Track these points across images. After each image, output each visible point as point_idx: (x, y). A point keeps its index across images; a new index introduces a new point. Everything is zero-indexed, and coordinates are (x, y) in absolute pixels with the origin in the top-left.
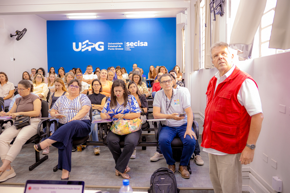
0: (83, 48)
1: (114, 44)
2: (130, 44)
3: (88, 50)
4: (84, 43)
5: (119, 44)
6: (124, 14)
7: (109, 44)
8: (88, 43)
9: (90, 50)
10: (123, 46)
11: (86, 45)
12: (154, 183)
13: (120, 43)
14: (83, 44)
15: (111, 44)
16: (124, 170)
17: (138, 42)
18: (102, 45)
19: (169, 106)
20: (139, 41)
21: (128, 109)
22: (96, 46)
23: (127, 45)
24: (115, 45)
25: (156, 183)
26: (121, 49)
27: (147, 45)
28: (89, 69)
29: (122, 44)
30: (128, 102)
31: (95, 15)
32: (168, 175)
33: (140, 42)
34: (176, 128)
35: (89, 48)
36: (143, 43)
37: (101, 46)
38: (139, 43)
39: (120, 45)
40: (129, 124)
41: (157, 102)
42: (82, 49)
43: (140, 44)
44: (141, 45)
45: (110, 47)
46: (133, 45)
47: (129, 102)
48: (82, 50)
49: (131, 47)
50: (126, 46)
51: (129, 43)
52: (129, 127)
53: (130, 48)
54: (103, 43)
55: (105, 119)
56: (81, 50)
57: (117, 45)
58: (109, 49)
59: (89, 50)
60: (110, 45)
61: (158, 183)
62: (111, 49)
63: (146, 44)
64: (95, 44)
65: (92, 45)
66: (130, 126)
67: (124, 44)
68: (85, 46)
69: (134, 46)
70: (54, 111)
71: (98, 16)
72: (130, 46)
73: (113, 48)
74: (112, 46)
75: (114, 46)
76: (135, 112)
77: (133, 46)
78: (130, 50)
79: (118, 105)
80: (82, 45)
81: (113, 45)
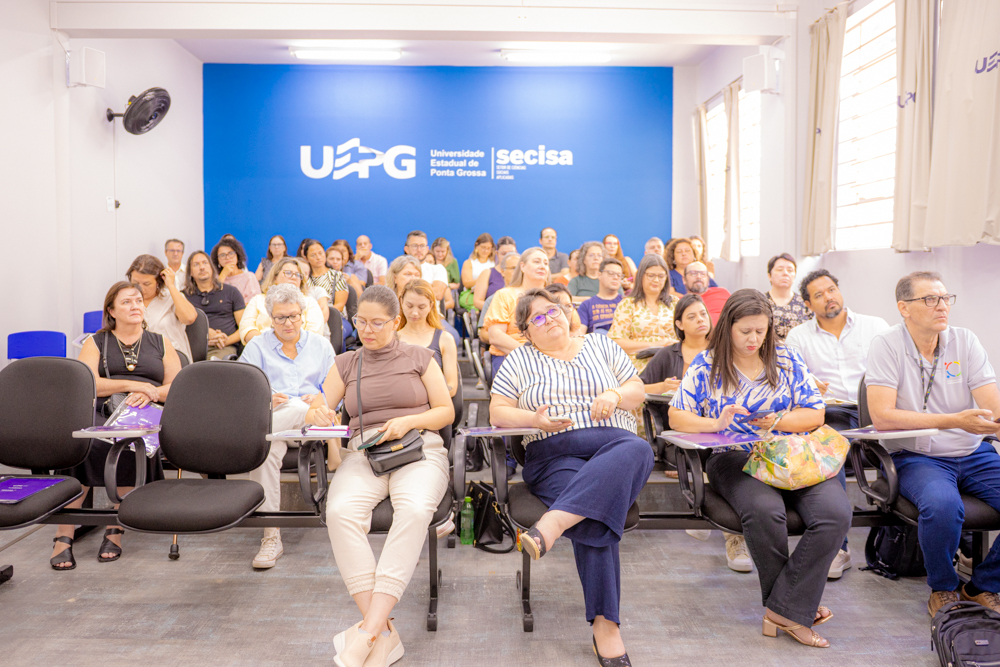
0: (337, 165)
1: (451, 154)
2: (509, 155)
3: (356, 174)
4: (341, 149)
5: (473, 154)
6: (499, 50)
7: (434, 153)
8: (356, 149)
9: (364, 174)
10: (484, 164)
11: (349, 156)
12: (960, 658)
13: (475, 151)
14: (339, 152)
15: (443, 154)
16: (812, 614)
17: (537, 150)
18: (408, 157)
19: (930, 385)
20: (542, 147)
21: (785, 394)
22: (386, 159)
23: (498, 161)
24: (457, 159)
25: (967, 657)
26: (479, 174)
27: (570, 162)
28: (417, 245)
29: (481, 154)
30: (778, 370)
31: (394, 50)
32: (990, 627)
33: (546, 151)
34: (959, 460)
35: (362, 169)
36: (556, 153)
37: (404, 162)
38: (542, 154)
39: (475, 159)
40: (814, 451)
41: (890, 369)
42: (335, 169)
43: (546, 159)
44: (548, 162)
45: (439, 164)
46: (521, 162)
47: (783, 370)
48: (335, 173)
49: (515, 168)
50: (496, 164)
51: (507, 152)
52: (815, 460)
53: (511, 172)
54: (412, 151)
55: (702, 433)
56: (331, 174)
57: (462, 159)
58: (433, 172)
59: (361, 176)
60: (439, 159)
61: (972, 657)
62: (440, 173)
63: (566, 158)
64: (385, 152)
65: (373, 156)
66: (818, 457)
67: (488, 155)
68: (347, 158)
69: (524, 164)
70: (505, 403)
71: (404, 54)
72: (510, 164)
73: (451, 168)
74: (447, 164)
75: (452, 163)
76: (810, 406)
77: (522, 165)
78: (511, 177)
79: (743, 383)
80: (336, 157)
81: (448, 159)
